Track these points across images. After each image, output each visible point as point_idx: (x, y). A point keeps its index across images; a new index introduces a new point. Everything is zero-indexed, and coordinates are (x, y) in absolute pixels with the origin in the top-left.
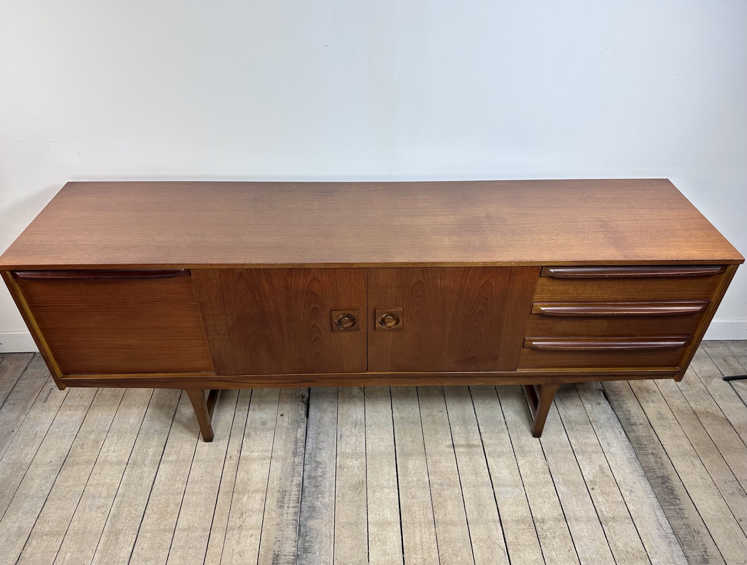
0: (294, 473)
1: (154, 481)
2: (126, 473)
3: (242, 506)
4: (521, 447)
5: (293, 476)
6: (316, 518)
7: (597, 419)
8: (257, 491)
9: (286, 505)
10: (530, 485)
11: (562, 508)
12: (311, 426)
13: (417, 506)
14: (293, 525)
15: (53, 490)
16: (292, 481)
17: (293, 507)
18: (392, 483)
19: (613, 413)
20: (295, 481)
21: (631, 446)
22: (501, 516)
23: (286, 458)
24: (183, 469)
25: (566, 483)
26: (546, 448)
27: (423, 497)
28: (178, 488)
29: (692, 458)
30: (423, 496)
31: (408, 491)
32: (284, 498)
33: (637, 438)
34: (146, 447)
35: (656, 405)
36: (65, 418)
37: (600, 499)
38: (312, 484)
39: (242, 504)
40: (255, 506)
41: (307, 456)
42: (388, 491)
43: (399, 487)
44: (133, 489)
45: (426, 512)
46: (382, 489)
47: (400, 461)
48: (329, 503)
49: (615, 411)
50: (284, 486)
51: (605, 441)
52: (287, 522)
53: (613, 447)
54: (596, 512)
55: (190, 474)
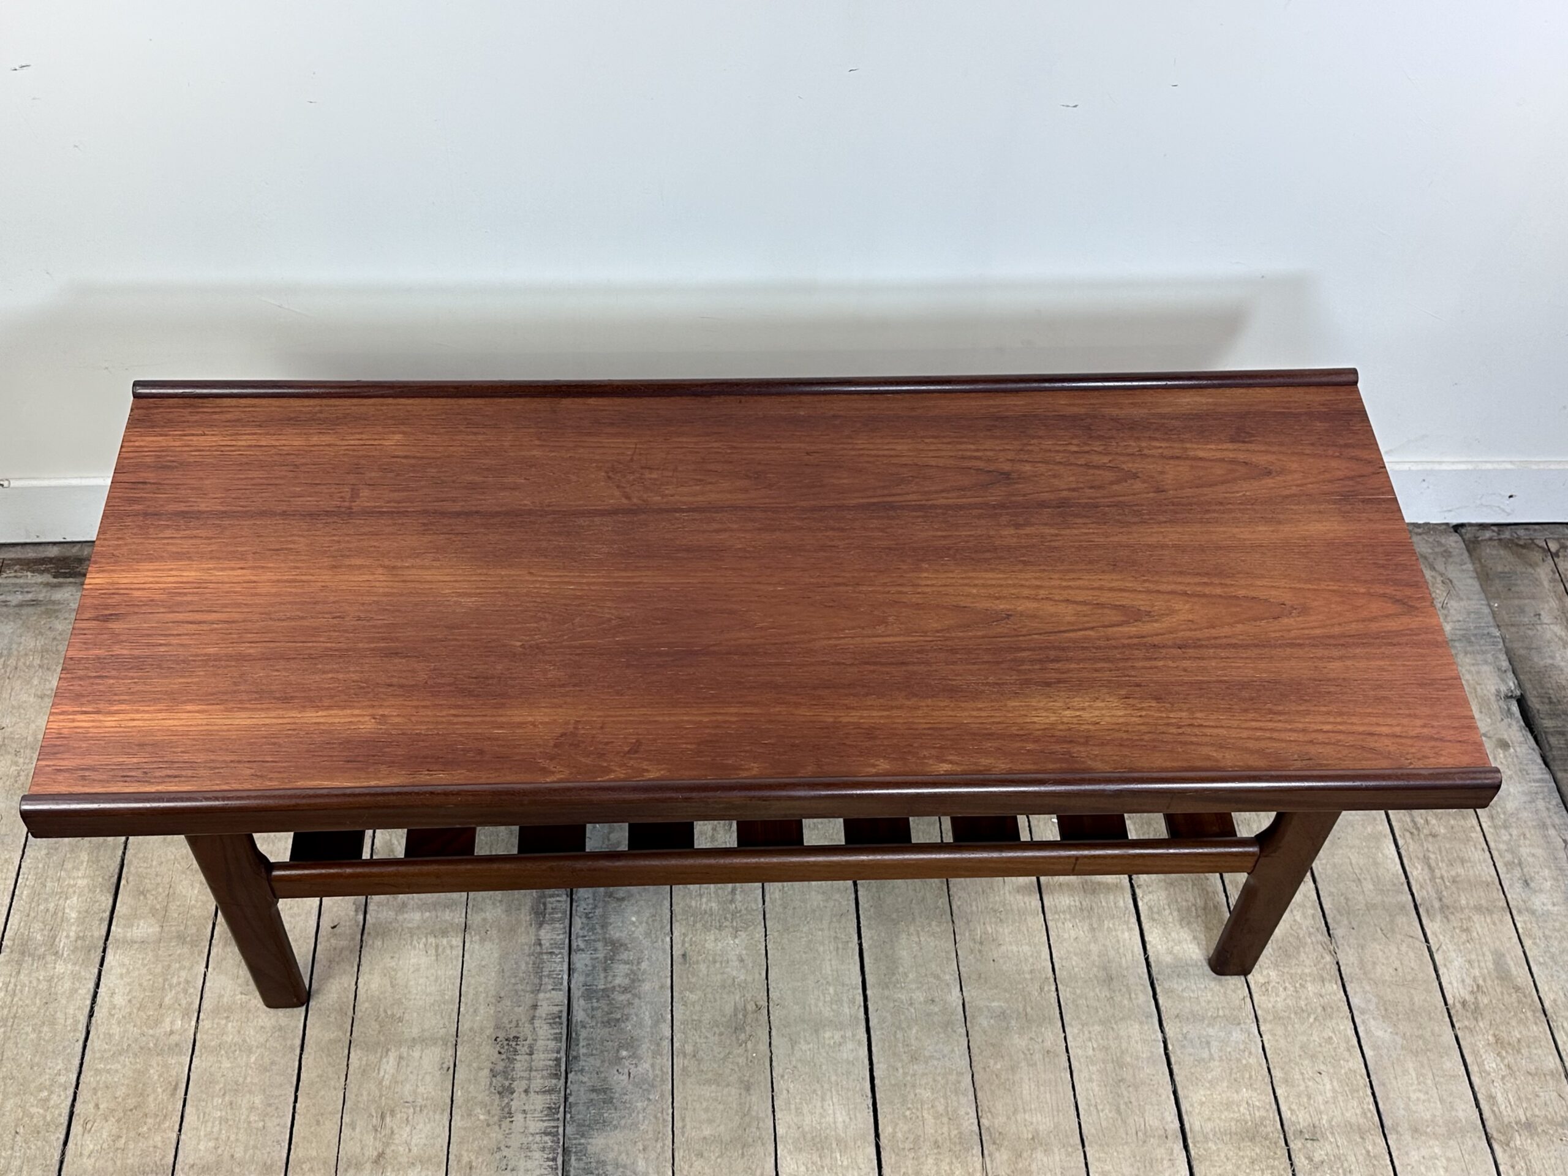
0: (541, 978)
1: (92, 1008)
3: (380, 1090)
5: (537, 990)
6: (616, 1127)
8: (423, 1041)
9: (519, 1086)
10: (1277, 1018)
11: (1373, 1094)
13: (927, 1084)
14: (543, 1149)
16: (535, 1007)
17: (544, 1092)
18: (847, 1010)
19: (1548, 776)
20: (545, 1004)
22: (1185, 1117)
23: (512, 930)
24: (182, 968)
25: (1387, 1009)
26: (1331, 894)
27: (944, 1056)
28: (172, 1032)
30: (945, 1052)
31: (899, 1035)
32: (511, 1061)
34: (53, 893)
37: (1491, 1062)
38: (599, 1013)
39: (381, 1083)
40: (421, 1090)
41: (578, 922)
42: (837, 1037)
43: (871, 1024)
44: (27, 1034)
45: (955, 1104)
46: (817, 1031)
47: (872, 938)
48: (654, 1079)
49: (1555, 768)
50: (510, 1022)
51: (1517, 873)
52: (525, 1140)
53: (1541, 891)
54: (1478, 1105)
55: (207, 984)
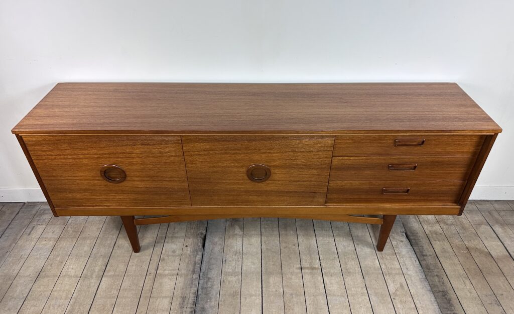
0: (192, 285)
1: (97, 289)
2: (79, 283)
3: (155, 307)
4: (346, 269)
5: (191, 287)
7: (400, 252)
8: (166, 297)
9: (185, 307)
10: (352, 295)
12: (206, 254)
13: (274, 308)
15: (30, 294)
16: (190, 291)
17: (190, 308)
18: (258, 293)
19: (411, 248)
20: (193, 290)
21: (422, 270)
23: (187, 275)
24: (117, 282)
25: (376, 294)
27: (278, 303)
28: (113, 294)
29: (464, 279)
31: (269, 298)
32: (184, 301)
33: (427, 265)
34: (94, 266)
35: (441, 243)
36: (41, 246)
37: (399, 306)
38: (204, 292)
39: (156, 305)
40: (164, 307)
41: (201, 274)
42: (255, 298)
43: (263, 295)
44: (83, 294)
45: (280, 312)
46: (251, 297)
47: (264, 278)
48: (215, 306)
49: (413, 247)
50: (185, 294)
51: (405, 267)
53: (410, 270)
55: (122, 284)
